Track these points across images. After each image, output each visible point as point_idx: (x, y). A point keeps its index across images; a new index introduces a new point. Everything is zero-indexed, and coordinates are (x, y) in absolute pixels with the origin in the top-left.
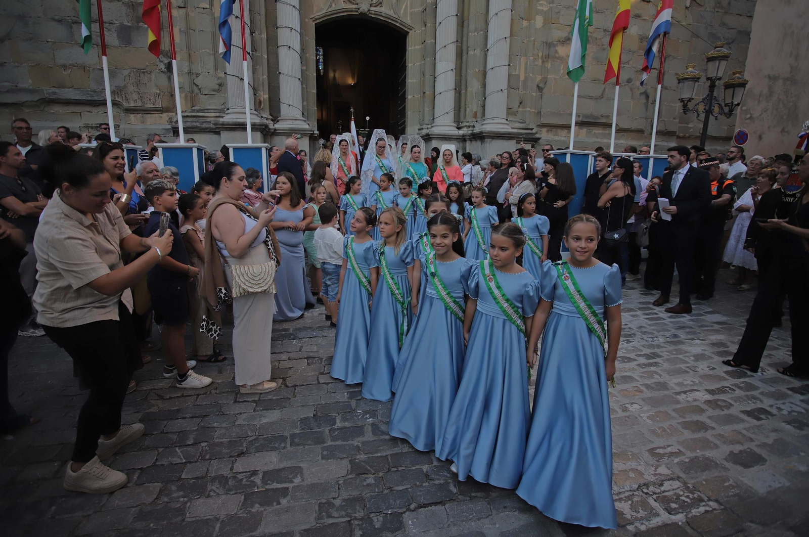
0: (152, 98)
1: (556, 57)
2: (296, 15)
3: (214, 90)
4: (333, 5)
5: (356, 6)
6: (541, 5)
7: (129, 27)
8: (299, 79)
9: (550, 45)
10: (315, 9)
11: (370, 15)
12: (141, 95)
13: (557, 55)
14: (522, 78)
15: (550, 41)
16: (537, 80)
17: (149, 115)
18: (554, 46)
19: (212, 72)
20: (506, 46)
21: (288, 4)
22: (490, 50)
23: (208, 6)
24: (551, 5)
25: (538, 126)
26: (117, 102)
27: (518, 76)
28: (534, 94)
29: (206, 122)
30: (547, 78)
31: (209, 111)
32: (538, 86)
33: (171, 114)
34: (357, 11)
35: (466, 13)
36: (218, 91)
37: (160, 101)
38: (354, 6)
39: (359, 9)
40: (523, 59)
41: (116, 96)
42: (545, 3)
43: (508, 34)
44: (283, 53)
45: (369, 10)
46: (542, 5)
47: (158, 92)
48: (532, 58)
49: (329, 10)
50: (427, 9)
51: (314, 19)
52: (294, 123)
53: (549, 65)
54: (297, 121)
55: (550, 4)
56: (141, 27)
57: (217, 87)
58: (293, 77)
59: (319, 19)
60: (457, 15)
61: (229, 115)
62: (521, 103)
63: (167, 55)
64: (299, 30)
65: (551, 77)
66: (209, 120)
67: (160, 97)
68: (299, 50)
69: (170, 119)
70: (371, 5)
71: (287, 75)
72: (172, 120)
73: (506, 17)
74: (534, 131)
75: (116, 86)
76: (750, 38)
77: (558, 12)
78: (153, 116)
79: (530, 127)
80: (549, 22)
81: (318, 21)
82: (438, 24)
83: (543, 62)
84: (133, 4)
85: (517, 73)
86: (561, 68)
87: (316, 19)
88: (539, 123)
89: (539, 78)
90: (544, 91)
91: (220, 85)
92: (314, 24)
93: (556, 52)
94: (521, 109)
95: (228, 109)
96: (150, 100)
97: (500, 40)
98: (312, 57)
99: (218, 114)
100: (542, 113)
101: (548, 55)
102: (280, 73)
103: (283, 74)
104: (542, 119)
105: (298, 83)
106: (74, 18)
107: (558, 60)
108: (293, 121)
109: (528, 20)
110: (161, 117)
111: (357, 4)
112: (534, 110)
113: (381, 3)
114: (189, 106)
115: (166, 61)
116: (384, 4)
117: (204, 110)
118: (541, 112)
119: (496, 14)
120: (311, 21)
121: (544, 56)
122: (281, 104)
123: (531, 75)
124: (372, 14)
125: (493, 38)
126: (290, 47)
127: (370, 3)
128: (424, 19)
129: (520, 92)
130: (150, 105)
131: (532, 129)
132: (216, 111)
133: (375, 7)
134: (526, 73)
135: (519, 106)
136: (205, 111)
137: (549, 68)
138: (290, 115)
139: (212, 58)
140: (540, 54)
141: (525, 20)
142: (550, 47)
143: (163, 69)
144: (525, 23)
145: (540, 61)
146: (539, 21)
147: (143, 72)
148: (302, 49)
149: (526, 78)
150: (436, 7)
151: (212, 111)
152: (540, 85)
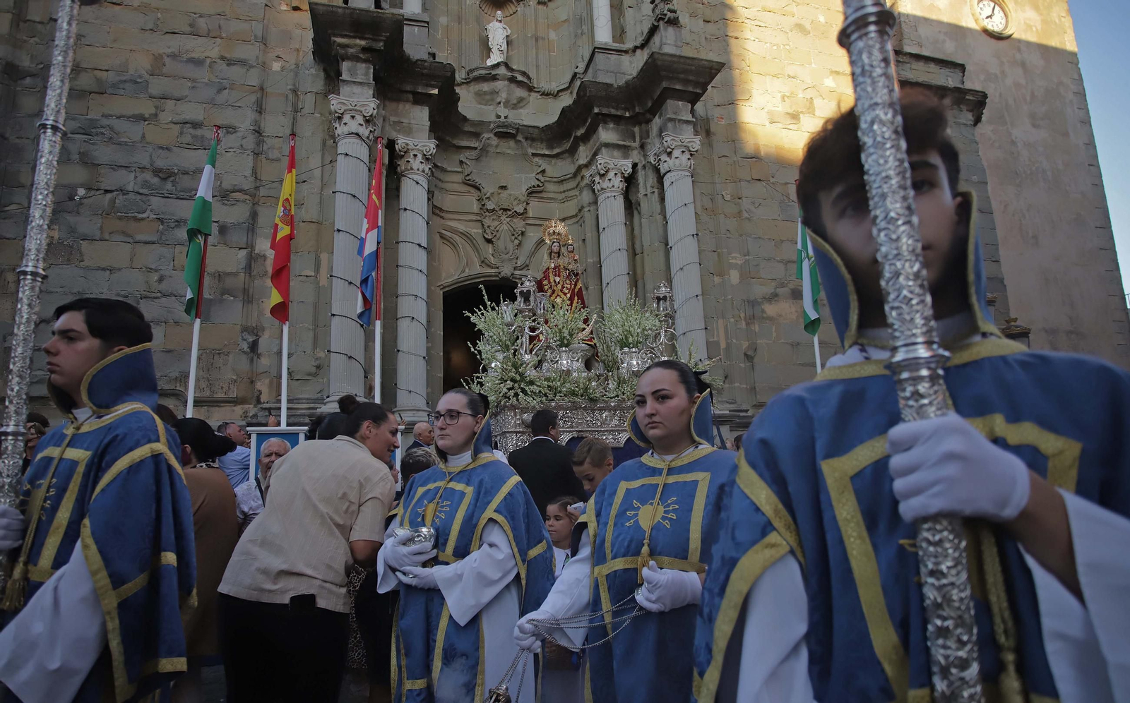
0: (226, 386)
1: (763, 318)
2: (422, 281)
3: (309, 374)
4: (467, 270)
5: (496, 270)
6: (733, 258)
7: (211, 300)
8: (424, 358)
9: (753, 303)
10: (444, 275)
11: (514, 280)
12: (210, 382)
13: (765, 315)
14: (723, 345)
15: (752, 298)
16: (744, 348)
17: (217, 408)
18: (759, 304)
19: (309, 351)
20: (698, 306)
21: (413, 268)
22: (678, 312)
23: (313, 274)
24: (747, 257)
25: (754, 406)
26: (178, 392)
27: (717, 343)
28: (742, 365)
29: (294, 415)
30: (756, 343)
31: (301, 401)
32: (745, 354)
33: (247, 406)
34: (497, 276)
35: (639, 271)
36: (315, 375)
37: (235, 390)
38: (493, 271)
39: (500, 273)
40: (721, 321)
41: (178, 385)
42: (739, 256)
43: (699, 292)
44: (403, 326)
45: (512, 274)
46: (735, 258)
47: (235, 378)
48: (732, 320)
49: (462, 275)
50: (588, 270)
51: (442, 287)
52: (416, 415)
53: (757, 328)
54: (420, 412)
55: (745, 256)
56: (225, 300)
57: (314, 370)
58: (415, 355)
59: (448, 286)
60: (628, 274)
61: (329, 404)
62: (726, 377)
63: (253, 332)
64: (425, 298)
65: (761, 341)
66: (299, 412)
67: (235, 384)
68: (424, 322)
69: (246, 412)
70: (515, 269)
71: (408, 353)
72: (248, 414)
73: (694, 273)
74: (750, 413)
75: (180, 372)
76: (1005, 286)
77: (757, 265)
78: (223, 409)
79: (744, 407)
80: (747, 275)
81: (447, 289)
82: (604, 285)
83: (747, 324)
84: (219, 275)
85: (715, 339)
86: (773, 331)
87: (445, 287)
88: (754, 403)
89: (745, 345)
90: (755, 360)
91: (318, 367)
92: (442, 292)
93: (763, 311)
94: (727, 385)
95: (328, 397)
96: (222, 388)
97: (690, 298)
98: (439, 332)
99: (312, 405)
100: (757, 389)
101: (754, 316)
102: (398, 351)
103: (403, 352)
104: (758, 396)
105: (423, 363)
106: (145, 293)
107: (767, 321)
108: (414, 412)
109: (721, 275)
110: (234, 411)
111: (498, 268)
112: (745, 386)
113: (528, 266)
114: (274, 395)
115: (251, 339)
116: (530, 267)
117: (293, 400)
118: (755, 388)
119: (681, 269)
120: (438, 289)
121: (748, 317)
122: (398, 390)
123: (734, 341)
124: (516, 278)
125: (680, 297)
126: (413, 318)
127: (514, 266)
128: (585, 281)
129: (723, 363)
130: (221, 395)
131: (747, 411)
132: (309, 400)
133: (519, 270)
134: (727, 338)
135: (724, 381)
136: (295, 401)
137: (757, 331)
138: (410, 405)
139: (311, 334)
140: (742, 315)
141: (717, 276)
142: (753, 306)
143: (245, 348)
144: (717, 279)
145: (744, 323)
146: (734, 276)
147: (219, 354)
148: (428, 322)
149: (728, 346)
150: (601, 266)
151: (304, 401)
152: (749, 353)
